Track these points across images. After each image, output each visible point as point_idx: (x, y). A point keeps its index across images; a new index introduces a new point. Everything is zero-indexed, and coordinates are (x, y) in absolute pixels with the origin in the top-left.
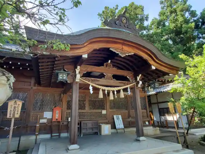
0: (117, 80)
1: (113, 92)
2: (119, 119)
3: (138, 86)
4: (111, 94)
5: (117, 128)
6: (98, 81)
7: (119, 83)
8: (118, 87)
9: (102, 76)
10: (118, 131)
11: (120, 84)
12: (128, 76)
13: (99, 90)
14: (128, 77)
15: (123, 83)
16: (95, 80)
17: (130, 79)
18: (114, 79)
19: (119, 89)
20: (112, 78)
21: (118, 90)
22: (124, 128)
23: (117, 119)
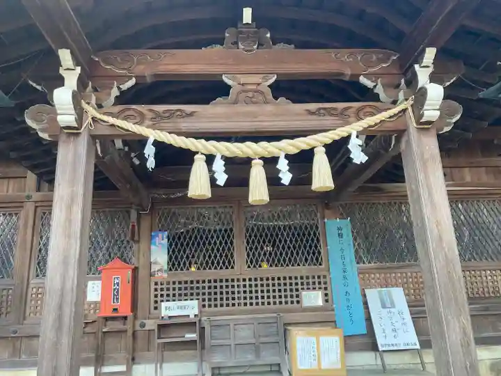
0: (294, 102)
1: (270, 162)
2: (393, 306)
3: (422, 115)
4: (257, 175)
5: (381, 349)
6: (191, 114)
7: (311, 113)
8: (304, 133)
9: (212, 89)
10: (390, 360)
11: (314, 117)
12: (367, 76)
13: (191, 162)
14: (363, 80)
15: (330, 112)
16: (171, 115)
17: (379, 90)
18: (282, 99)
19: (306, 147)
20: (270, 96)
21: (303, 152)
22: (418, 347)
23: (384, 306)
